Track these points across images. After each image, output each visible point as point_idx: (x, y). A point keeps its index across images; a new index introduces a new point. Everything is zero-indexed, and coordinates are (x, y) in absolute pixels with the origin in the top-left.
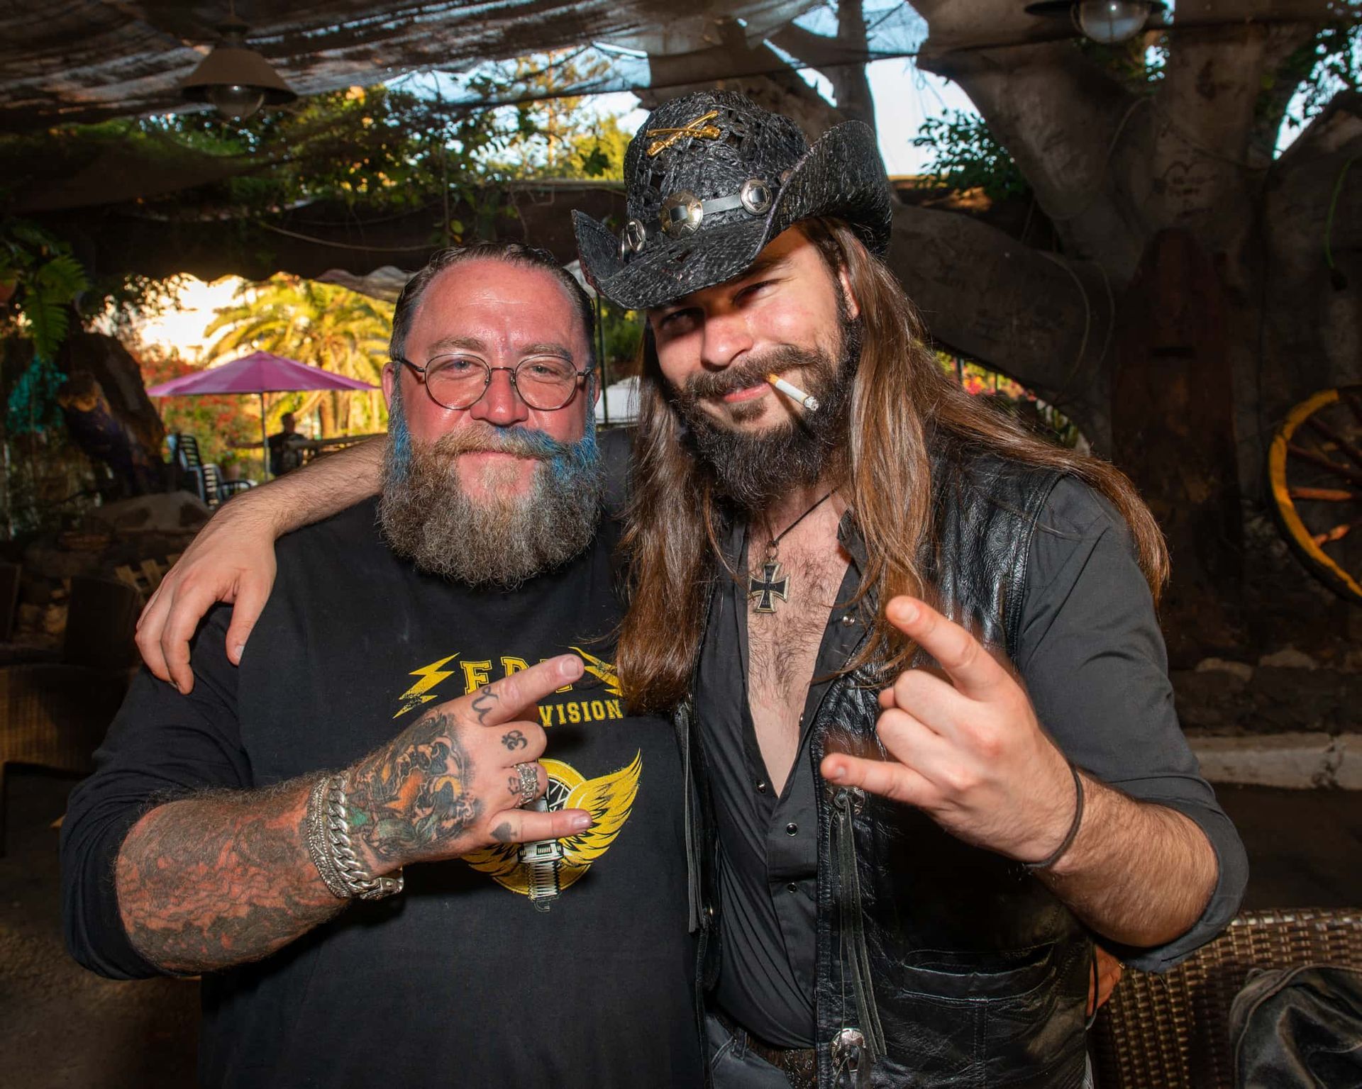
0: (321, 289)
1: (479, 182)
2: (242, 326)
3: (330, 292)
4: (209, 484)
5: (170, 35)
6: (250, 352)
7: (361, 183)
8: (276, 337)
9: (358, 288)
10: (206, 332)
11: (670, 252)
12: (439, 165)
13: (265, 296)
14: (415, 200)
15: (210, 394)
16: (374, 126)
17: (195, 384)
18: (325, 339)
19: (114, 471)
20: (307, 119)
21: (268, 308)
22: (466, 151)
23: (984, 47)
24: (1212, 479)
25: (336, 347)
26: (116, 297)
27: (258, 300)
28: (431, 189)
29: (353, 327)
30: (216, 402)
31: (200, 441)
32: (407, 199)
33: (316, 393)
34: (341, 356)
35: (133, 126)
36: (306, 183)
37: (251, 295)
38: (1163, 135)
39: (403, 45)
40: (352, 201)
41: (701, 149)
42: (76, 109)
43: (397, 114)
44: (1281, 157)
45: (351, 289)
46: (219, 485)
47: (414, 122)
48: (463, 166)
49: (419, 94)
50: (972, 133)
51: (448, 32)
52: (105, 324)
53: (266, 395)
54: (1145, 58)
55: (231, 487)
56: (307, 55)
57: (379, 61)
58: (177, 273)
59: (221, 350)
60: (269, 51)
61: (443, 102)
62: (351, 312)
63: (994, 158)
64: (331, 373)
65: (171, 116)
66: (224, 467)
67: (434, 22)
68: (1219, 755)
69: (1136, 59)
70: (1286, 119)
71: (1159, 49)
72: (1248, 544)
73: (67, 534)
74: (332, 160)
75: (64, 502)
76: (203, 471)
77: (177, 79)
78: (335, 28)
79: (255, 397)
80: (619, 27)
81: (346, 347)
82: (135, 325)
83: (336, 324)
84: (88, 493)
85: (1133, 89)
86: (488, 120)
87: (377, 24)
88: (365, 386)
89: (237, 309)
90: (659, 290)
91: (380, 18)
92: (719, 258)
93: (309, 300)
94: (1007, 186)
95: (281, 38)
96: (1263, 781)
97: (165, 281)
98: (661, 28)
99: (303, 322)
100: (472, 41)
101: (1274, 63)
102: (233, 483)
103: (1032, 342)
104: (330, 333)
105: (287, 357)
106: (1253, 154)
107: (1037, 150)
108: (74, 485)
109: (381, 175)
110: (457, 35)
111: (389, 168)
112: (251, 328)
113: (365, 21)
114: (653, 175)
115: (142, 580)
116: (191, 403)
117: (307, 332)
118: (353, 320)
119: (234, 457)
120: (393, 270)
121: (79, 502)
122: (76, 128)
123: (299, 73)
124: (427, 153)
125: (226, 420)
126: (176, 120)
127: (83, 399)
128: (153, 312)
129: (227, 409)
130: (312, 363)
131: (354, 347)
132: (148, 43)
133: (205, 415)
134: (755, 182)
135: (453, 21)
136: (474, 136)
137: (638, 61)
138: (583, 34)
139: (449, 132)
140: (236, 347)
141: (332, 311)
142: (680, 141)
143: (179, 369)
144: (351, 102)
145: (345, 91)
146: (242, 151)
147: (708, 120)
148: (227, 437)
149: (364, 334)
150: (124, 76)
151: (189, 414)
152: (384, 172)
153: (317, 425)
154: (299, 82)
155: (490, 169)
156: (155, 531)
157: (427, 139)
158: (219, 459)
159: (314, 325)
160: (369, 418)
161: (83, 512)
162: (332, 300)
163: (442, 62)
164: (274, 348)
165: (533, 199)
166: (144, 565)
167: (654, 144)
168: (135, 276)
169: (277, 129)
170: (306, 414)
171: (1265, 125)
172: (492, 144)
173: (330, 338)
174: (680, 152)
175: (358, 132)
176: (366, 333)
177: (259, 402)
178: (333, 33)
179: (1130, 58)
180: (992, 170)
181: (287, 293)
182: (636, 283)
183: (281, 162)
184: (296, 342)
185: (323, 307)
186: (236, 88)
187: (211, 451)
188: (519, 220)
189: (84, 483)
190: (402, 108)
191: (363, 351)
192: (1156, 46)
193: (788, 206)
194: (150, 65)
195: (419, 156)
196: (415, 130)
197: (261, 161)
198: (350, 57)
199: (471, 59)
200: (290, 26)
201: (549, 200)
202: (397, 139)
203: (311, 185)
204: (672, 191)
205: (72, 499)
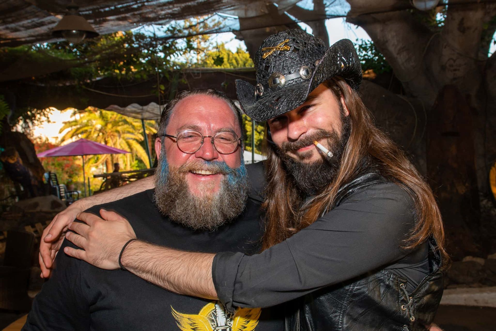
0: (106, 113)
1: (171, 69)
2: (74, 129)
3: (110, 115)
4: (62, 192)
5: (46, 11)
6: (78, 139)
7: (123, 70)
8: (88, 133)
9: (122, 113)
10: (60, 131)
11: (273, 97)
12: (155, 62)
13: (84, 117)
14: (145, 77)
15: (61, 156)
16: (129, 47)
17: (56, 152)
18: (108, 134)
19: (24, 188)
20: (101, 44)
21: (85, 121)
22: (166, 57)
23: (373, 13)
24: (467, 184)
25: (112, 137)
26: (23, 117)
27: (81, 118)
28: (151, 72)
29: (119, 128)
30: (64, 159)
31: (58, 175)
32: (142, 76)
33: (105, 155)
34: (115, 140)
35: (31, 48)
36: (101, 70)
37: (78, 116)
38: (445, 48)
39: (140, 14)
40: (119, 78)
41: (283, 55)
42: (7, 41)
43: (137, 42)
44: (491, 56)
45: (119, 113)
46: (66, 192)
47: (145, 45)
48: (164, 63)
49: (147, 34)
50: (368, 48)
51: (159, 9)
52: (19, 128)
53: (84, 157)
54: (436, 17)
55: (71, 193)
56: (101, 19)
57: (130, 21)
58: (48, 107)
59: (66, 138)
60: (87, 17)
61: (156, 37)
62: (118, 122)
63: (377, 58)
64: (111, 147)
65: (45, 44)
66: (68, 186)
67: (154, 5)
68: (472, 295)
69: (433, 18)
70: (493, 41)
71: (442, 14)
72: (482, 210)
73: (5, 213)
74: (111, 61)
75: (3, 200)
76: (59, 187)
77: (49, 28)
78: (113, 8)
79: (79, 157)
80: (227, 6)
81: (116, 136)
82: (31, 128)
83: (112, 128)
84: (13, 196)
85: (432, 30)
86: (174, 44)
87: (130, 6)
88: (124, 152)
89: (72, 122)
90: (269, 113)
91: (131, 3)
92: (292, 100)
93: (102, 118)
94: (383, 68)
95: (91, 12)
96: (490, 305)
97: (43, 110)
98: (244, 7)
99: (99, 126)
100: (168, 13)
101: (488, 19)
102: (71, 192)
103: (394, 131)
104: (110, 131)
105: (93, 141)
106: (480, 55)
107: (395, 55)
108: (7, 193)
109: (132, 67)
110: (162, 10)
111: (134, 64)
112: (78, 129)
113: (125, 5)
114: (265, 66)
115: (36, 232)
116: (54, 160)
117: (100, 131)
118: (119, 126)
119: (71, 181)
120: (136, 105)
121: (9, 200)
122: (8, 49)
123: (98, 26)
124: (149, 58)
125: (68, 167)
126: (48, 45)
127: (11, 158)
128: (39, 123)
129: (68, 162)
130: (103, 143)
131: (120, 136)
132: (37, 14)
133: (60, 165)
134: (305, 67)
135: (161, 5)
136: (169, 51)
137: (235, 20)
138: (213, 9)
139: (159, 49)
140: (72, 137)
141: (111, 122)
142: (275, 52)
143: (49, 146)
144: (119, 38)
145: (116, 33)
146: (75, 58)
147: (285, 43)
148: (68, 173)
149: (123, 131)
150: (27, 28)
151: (53, 164)
152: (133, 66)
153: (105, 168)
154: (99, 29)
155: (175, 64)
156: (41, 211)
157: (150, 52)
158: (66, 183)
159: (103, 128)
160: (126, 165)
161: (11, 204)
162: (111, 118)
163: (156, 21)
164: (87, 137)
165: (193, 76)
166: (36, 225)
167: (265, 54)
168: (31, 109)
169: (89, 49)
170: (101, 164)
171: (484, 43)
172: (176, 54)
173: (110, 133)
174: (275, 57)
175: (122, 50)
176: (125, 131)
177: (82, 159)
178: (112, 10)
179: (431, 18)
180: (376, 63)
181: (92, 115)
182: (260, 111)
183: (90, 62)
184: (96, 135)
185: (107, 121)
186: (74, 31)
187: (62, 179)
188: (187, 84)
189: (11, 193)
190: (140, 40)
191: (124, 138)
192: (440, 13)
193: (317, 78)
194: (37, 23)
195: (147, 59)
196: (145, 48)
197: (82, 62)
198: (119, 19)
199: (167, 20)
200: (95, 7)
201: (199, 76)
202: (137, 53)
203: (103, 71)
204: (273, 72)
205: (6, 199)
